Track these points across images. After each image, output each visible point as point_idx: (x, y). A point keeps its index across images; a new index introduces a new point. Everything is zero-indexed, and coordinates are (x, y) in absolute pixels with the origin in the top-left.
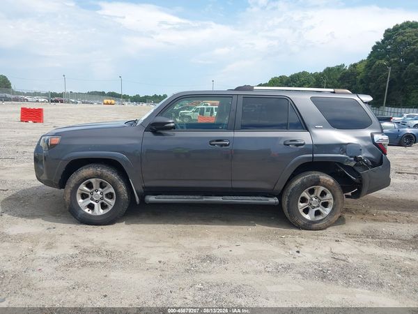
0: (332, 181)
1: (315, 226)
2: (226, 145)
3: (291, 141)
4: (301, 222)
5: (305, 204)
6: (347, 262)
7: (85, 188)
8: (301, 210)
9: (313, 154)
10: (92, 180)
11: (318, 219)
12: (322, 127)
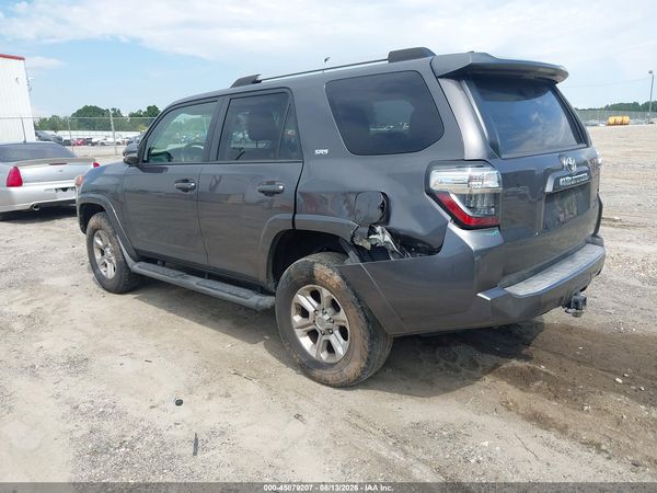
0: (337, 278)
2: (192, 189)
3: (269, 183)
5: (306, 321)
6: (195, 454)
7: (99, 242)
8: (298, 332)
9: (295, 213)
10: (100, 232)
11: (328, 361)
12: (326, 151)
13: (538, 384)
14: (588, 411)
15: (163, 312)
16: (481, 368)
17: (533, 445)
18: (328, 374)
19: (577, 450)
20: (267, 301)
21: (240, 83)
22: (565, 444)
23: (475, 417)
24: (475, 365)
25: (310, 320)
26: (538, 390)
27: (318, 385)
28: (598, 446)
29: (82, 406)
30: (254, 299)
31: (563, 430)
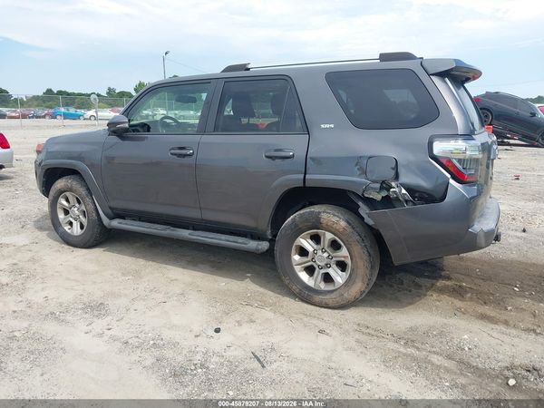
0: (343, 224)
1: (318, 298)
2: (190, 155)
3: (276, 150)
4: (296, 288)
5: (305, 259)
6: (263, 366)
7: (64, 203)
8: (297, 268)
9: (305, 174)
10: (67, 194)
11: (327, 289)
12: (332, 126)
13: (469, 295)
14: (511, 310)
15: (141, 262)
16: (424, 288)
17: (495, 334)
18: (328, 299)
19: (524, 335)
20: (264, 245)
21: (229, 69)
22: (513, 332)
23: (446, 321)
24: (419, 286)
25: (310, 258)
26: (471, 299)
27: (318, 308)
28: (534, 331)
29: (130, 341)
30: (252, 245)
31: (506, 323)
